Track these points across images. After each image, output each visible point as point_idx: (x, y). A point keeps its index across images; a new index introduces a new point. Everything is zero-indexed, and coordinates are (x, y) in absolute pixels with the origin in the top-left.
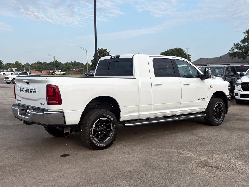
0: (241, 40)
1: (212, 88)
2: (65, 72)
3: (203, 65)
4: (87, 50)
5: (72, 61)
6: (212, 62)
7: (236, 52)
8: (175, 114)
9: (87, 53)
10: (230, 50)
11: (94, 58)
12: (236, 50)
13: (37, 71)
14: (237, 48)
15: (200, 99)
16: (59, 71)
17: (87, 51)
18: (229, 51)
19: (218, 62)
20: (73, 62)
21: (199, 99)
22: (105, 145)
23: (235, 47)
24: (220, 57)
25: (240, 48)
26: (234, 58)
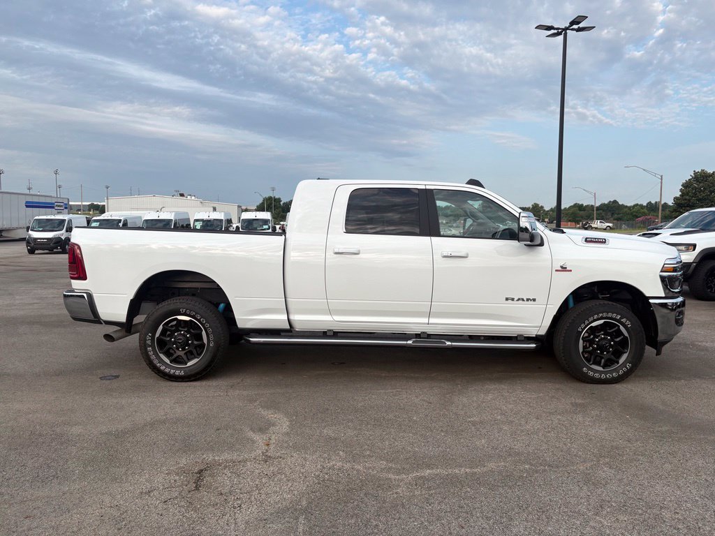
1: (571, 271)
2: (611, 225)
4: (662, 176)
5: (650, 202)
8: (423, 331)
9: (661, 183)
11: (680, 193)
13: (570, 221)
15: (513, 299)
16: (599, 221)
17: (662, 179)
20: (653, 202)
21: (507, 299)
22: (182, 373)
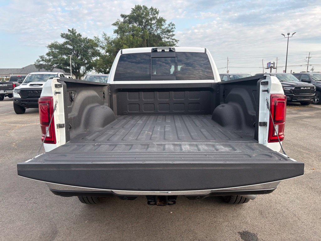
0: (46, 53)
3: (4, 76)
6: (15, 73)
7: (42, 64)
10: (36, 61)
12: (41, 63)
14: (43, 60)
18: (35, 63)
19: (22, 73)
23: (40, 59)
24: (23, 68)
25: (46, 61)
26: (40, 70)
